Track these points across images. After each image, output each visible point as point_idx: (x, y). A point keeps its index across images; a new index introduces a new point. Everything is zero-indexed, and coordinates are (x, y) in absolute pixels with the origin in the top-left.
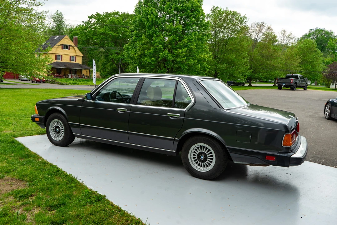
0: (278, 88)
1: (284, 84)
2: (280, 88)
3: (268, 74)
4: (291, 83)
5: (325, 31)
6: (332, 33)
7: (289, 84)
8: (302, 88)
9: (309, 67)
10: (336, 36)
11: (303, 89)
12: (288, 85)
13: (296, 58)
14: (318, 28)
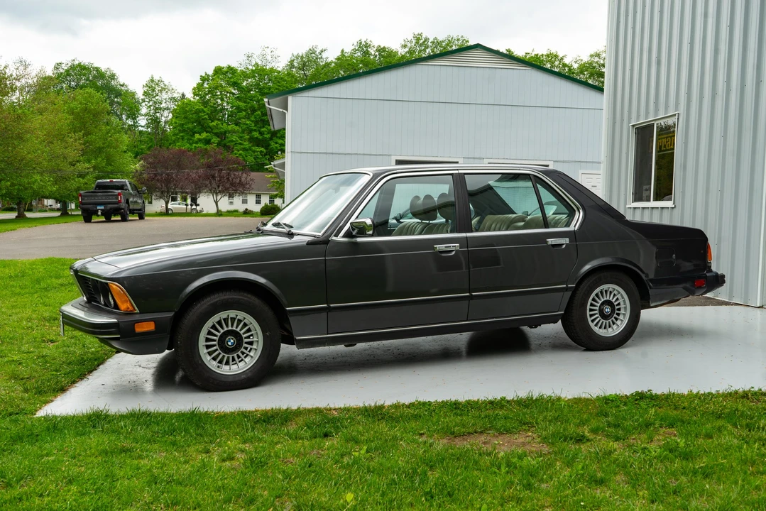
0: (82, 218)
1: (102, 208)
2: (88, 219)
3: (13, 185)
4: (120, 202)
5: (97, 69)
6: (113, 77)
7: (116, 205)
8: (133, 214)
9: (101, 161)
10: (123, 86)
11: (138, 218)
12: (111, 209)
13: (71, 138)
14: (77, 62)
